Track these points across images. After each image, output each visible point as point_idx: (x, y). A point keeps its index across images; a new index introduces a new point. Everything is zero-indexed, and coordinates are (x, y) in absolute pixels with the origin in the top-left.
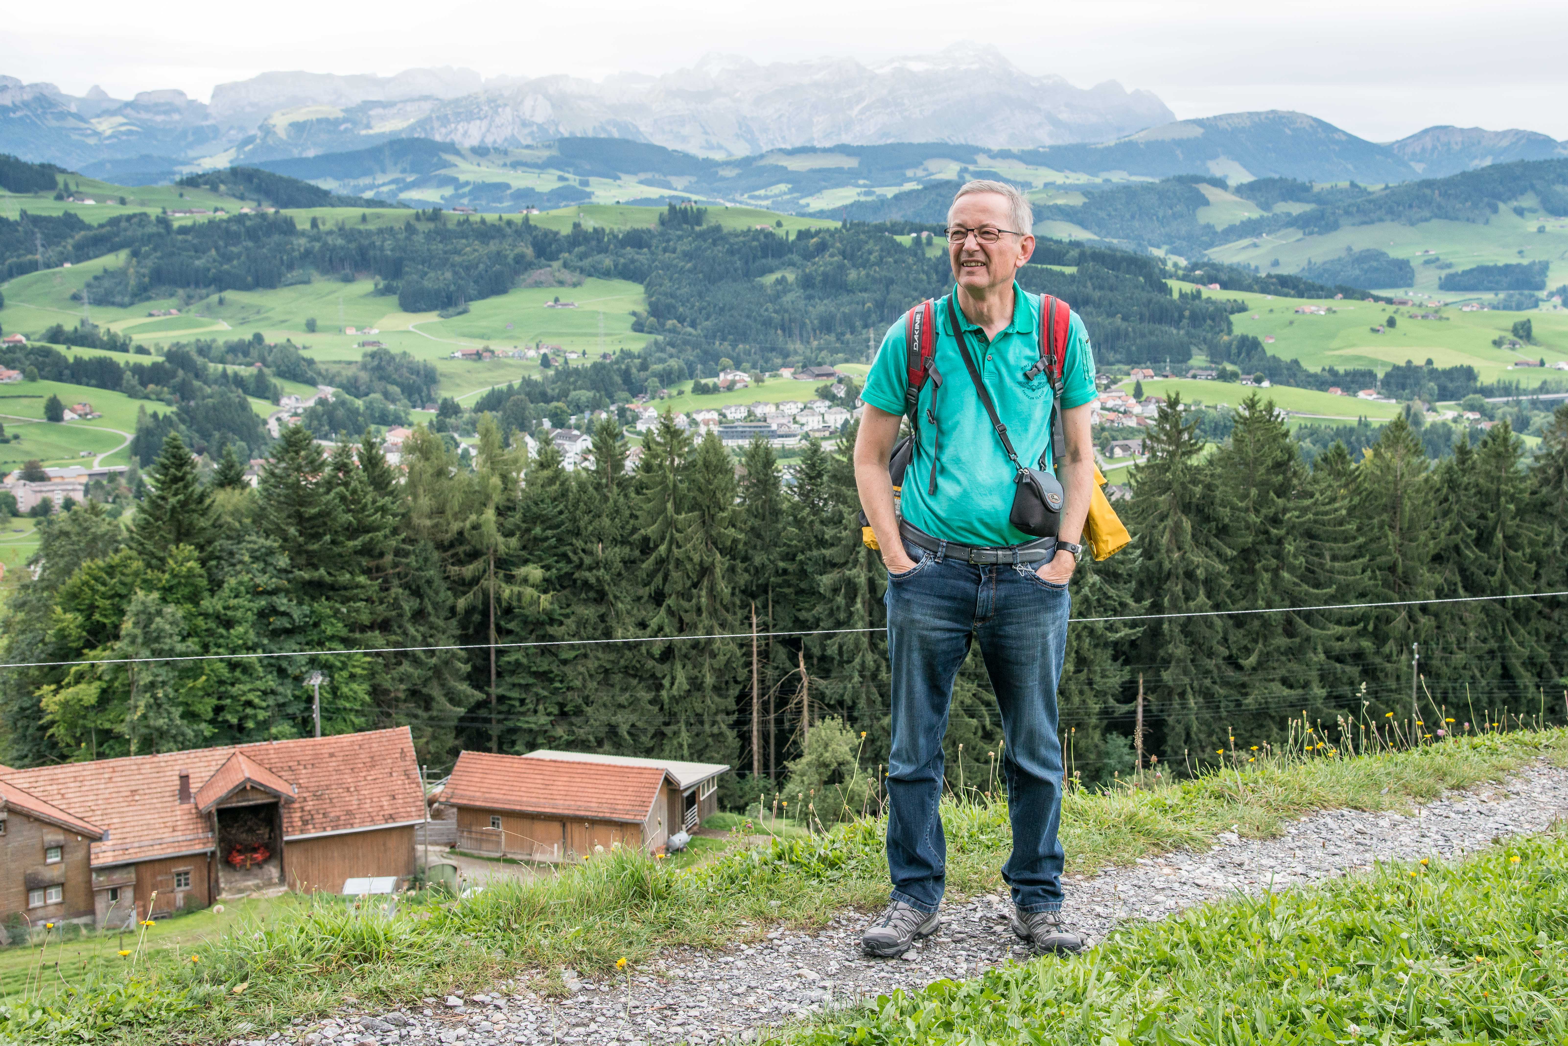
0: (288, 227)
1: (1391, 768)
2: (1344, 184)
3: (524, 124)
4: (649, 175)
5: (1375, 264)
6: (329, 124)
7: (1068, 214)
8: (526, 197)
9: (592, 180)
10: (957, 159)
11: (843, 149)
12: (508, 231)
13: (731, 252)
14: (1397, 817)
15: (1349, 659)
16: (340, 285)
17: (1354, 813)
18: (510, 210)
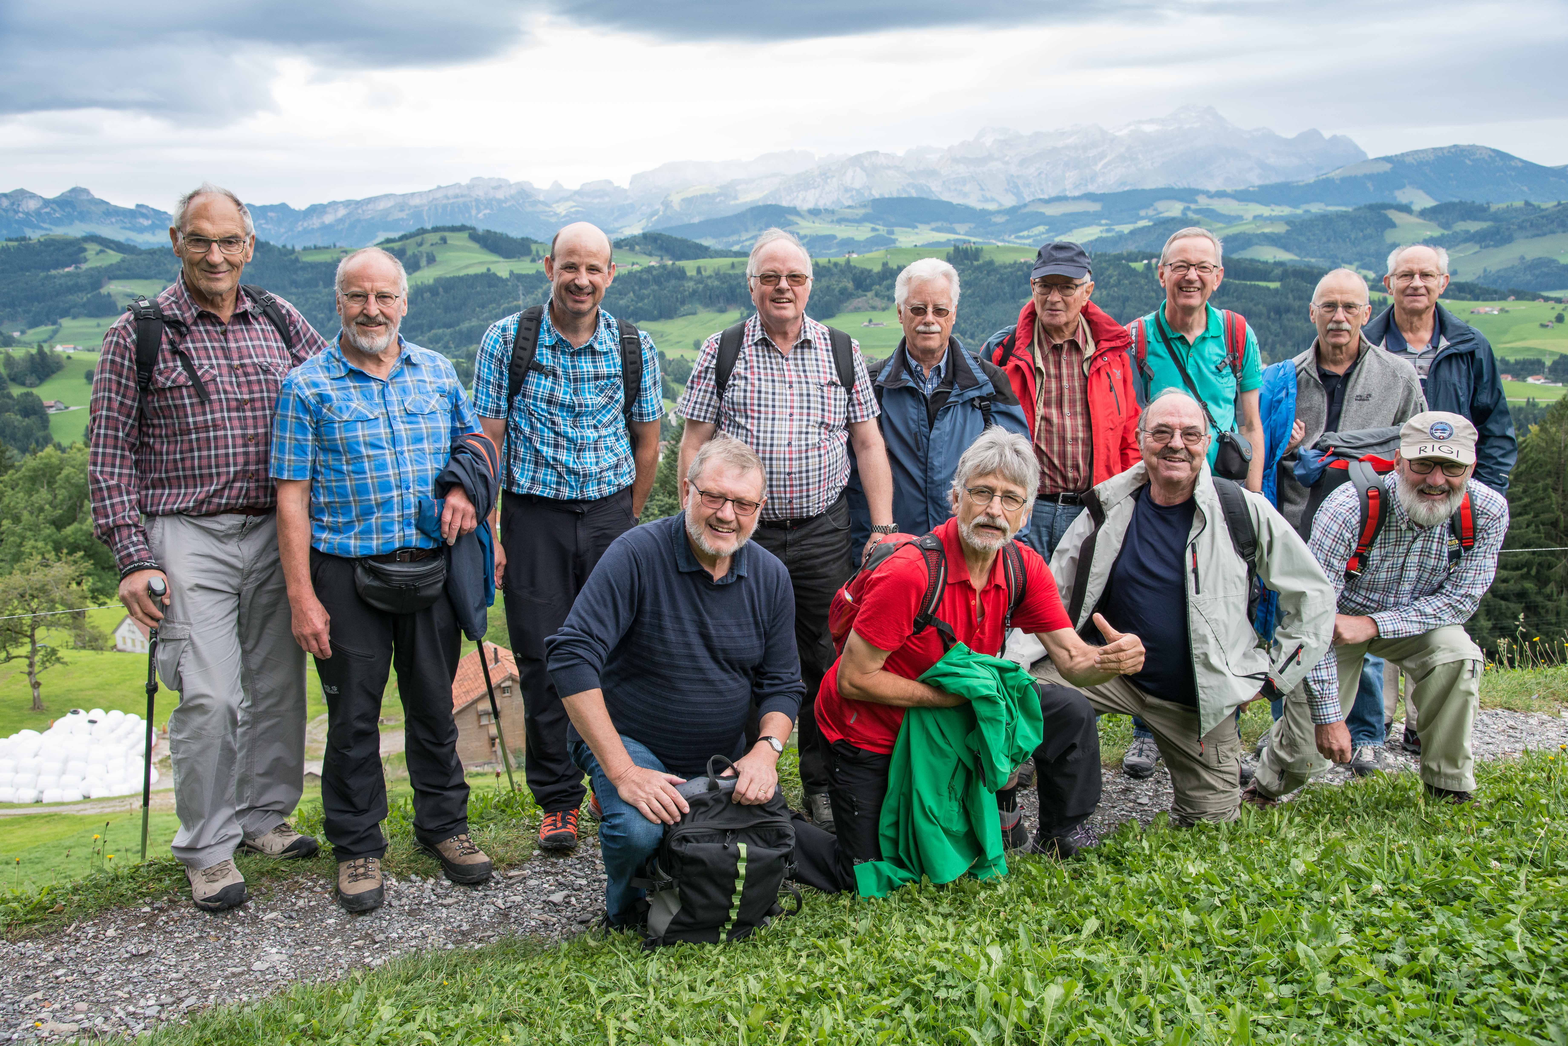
0: (681, 274)
1: (1542, 679)
2: (1519, 204)
3: (847, 190)
4: (939, 224)
5: (1545, 270)
6: (707, 198)
7: (1273, 240)
8: (849, 244)
9: (897, 229)
10: (1181, 200)
11: (1090, 197)
12: (835, 270)
13: (1001, 280)
14: (1545, 717)
15: (1513, 598)
16: (717, 314)
17: (1506, 713)
18: (835, 255)
